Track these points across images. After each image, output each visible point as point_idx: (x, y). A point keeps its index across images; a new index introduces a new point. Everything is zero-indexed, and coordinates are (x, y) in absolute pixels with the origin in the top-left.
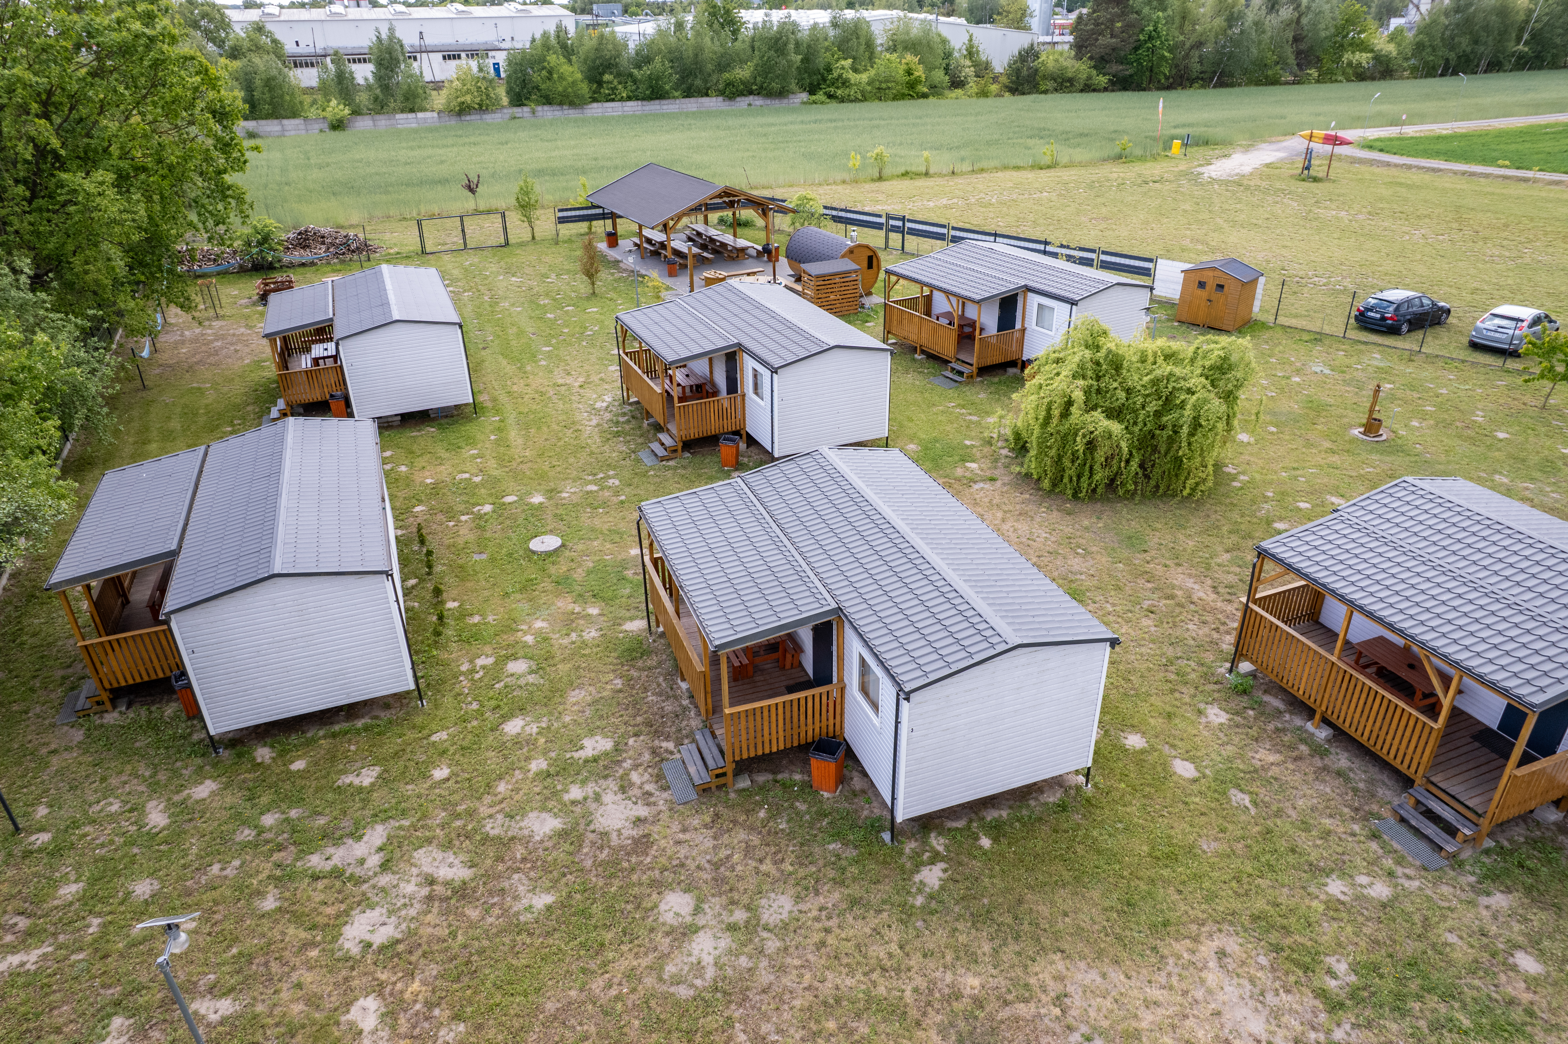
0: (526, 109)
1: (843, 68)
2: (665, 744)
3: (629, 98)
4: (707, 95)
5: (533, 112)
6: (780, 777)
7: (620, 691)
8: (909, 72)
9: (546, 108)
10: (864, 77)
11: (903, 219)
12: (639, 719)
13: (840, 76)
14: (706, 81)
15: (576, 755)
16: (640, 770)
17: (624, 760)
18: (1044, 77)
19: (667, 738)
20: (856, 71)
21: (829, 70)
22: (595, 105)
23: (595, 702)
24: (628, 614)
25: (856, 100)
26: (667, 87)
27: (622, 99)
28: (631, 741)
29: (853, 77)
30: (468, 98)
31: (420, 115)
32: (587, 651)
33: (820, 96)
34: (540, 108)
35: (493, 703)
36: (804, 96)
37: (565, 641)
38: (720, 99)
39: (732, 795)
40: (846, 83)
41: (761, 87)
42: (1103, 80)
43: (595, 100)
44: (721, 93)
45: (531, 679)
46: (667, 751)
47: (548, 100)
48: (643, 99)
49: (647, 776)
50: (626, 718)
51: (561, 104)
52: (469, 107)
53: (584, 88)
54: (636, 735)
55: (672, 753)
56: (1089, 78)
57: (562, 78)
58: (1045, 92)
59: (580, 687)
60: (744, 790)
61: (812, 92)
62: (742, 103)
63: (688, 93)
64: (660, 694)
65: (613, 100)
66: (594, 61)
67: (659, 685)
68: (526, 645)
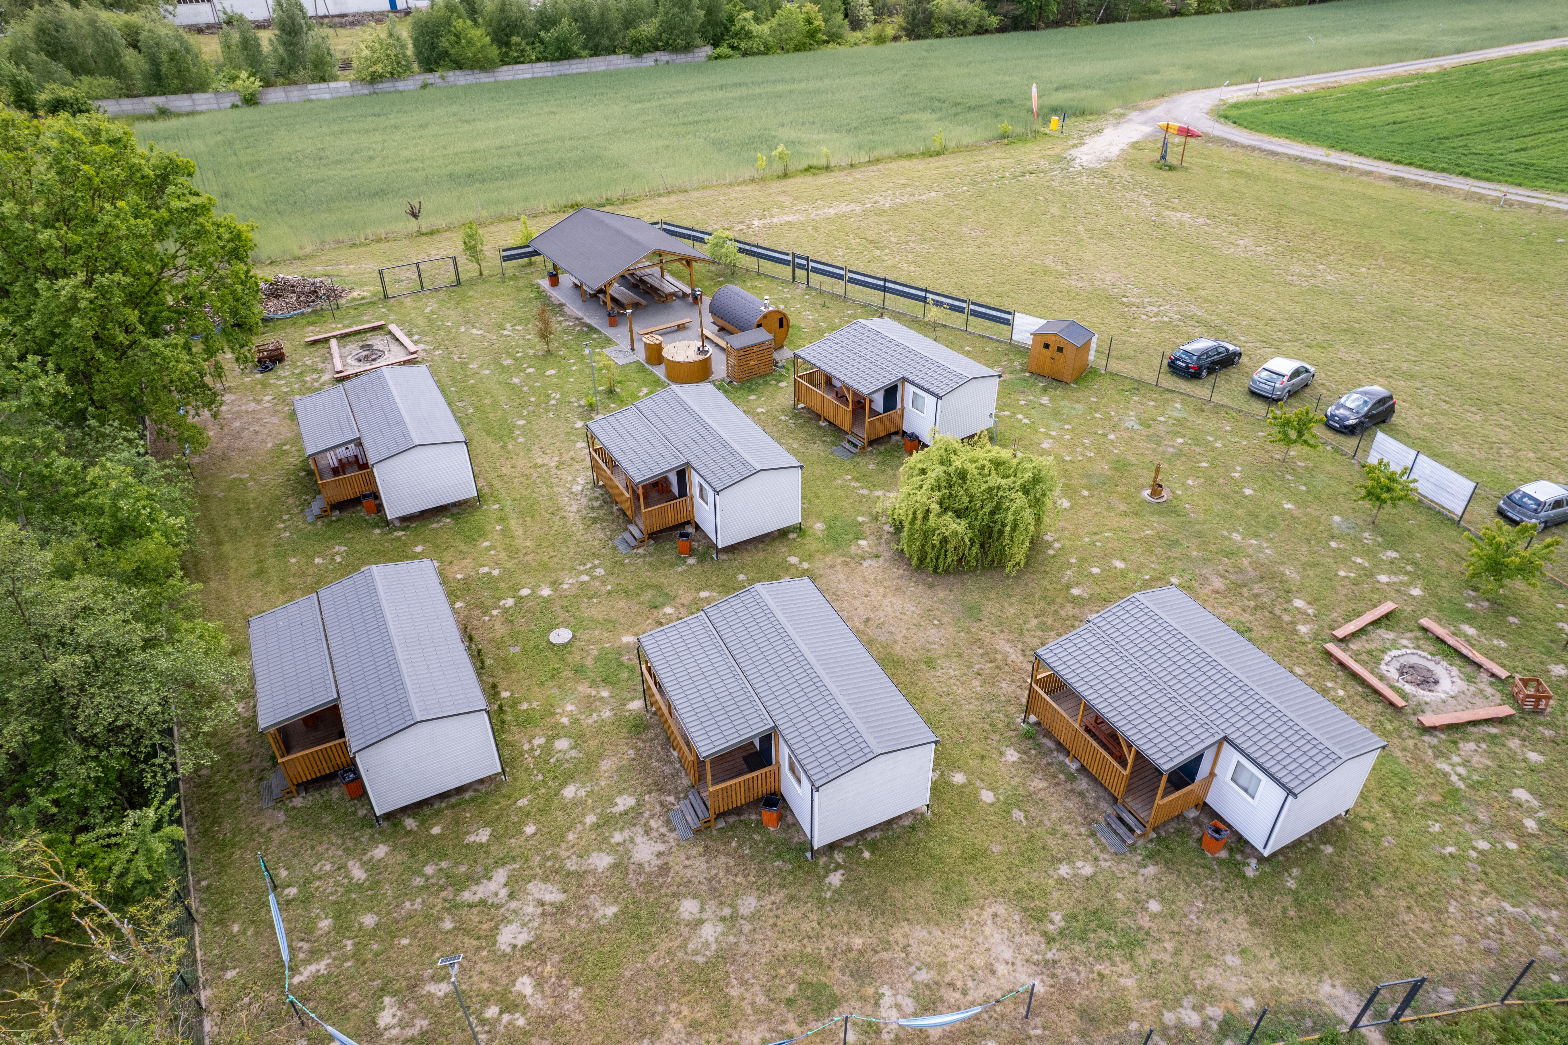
0: (437, 74)
1: (745, 19)
2: (668, 798)
3: (538, 60)
4: (614, 52)
5: (444, 77)
6: (742, 818)
7: (633, 759)
8: (809, 22)
9: (457, 73)
10: (766, 29)
11: (807, 259)
12: (650, 781)
13: (742, 28)
14: (611, 39)
15: (614, 810)
16: (656, 818)
17: (644, 812)
18: (939, 20)
19: (669, 794)
20: (757, 20)
21: (731, 20)
22: (505, 68)
23: (619, 769)
24: (629, 696)
25: (759, 53)
26: (575, 48)
27: (531, 61)
28: (647, 797)
29: (756, 29)
30: (379, 68)
31: (332, 85)
32: (606, 729)
33: (724, 50)
34: (451, 73)
35: (552, 775)
36: (708, 50)
37: (590, 721)
38: (628, 56)
39: (715, 832)
40: (748, 35)
41: (667, 43)
42: (995, 21)
43: (504, 63)
44: (628, 50)
45: (573, 753)
46: (671, 803)
47: (458, 65)
48: (552, 60)
49: (660, 823)
50: (641, 781)
51: (472, 68)
52: (381, 76)
53: (494, 52)
54: (649, 793)
55: (673, 805)
56: (982, 18)
57: (470, 42)
58: (939, 36)
59: (607, 757)
60: (722, 828)
61: (716, 45)
62: (649, 60)
63: (596, 51)
64: (659, 761)
65: (522, 63)
66: (500, 22)
67: (659, 753)
68: (564, 727)
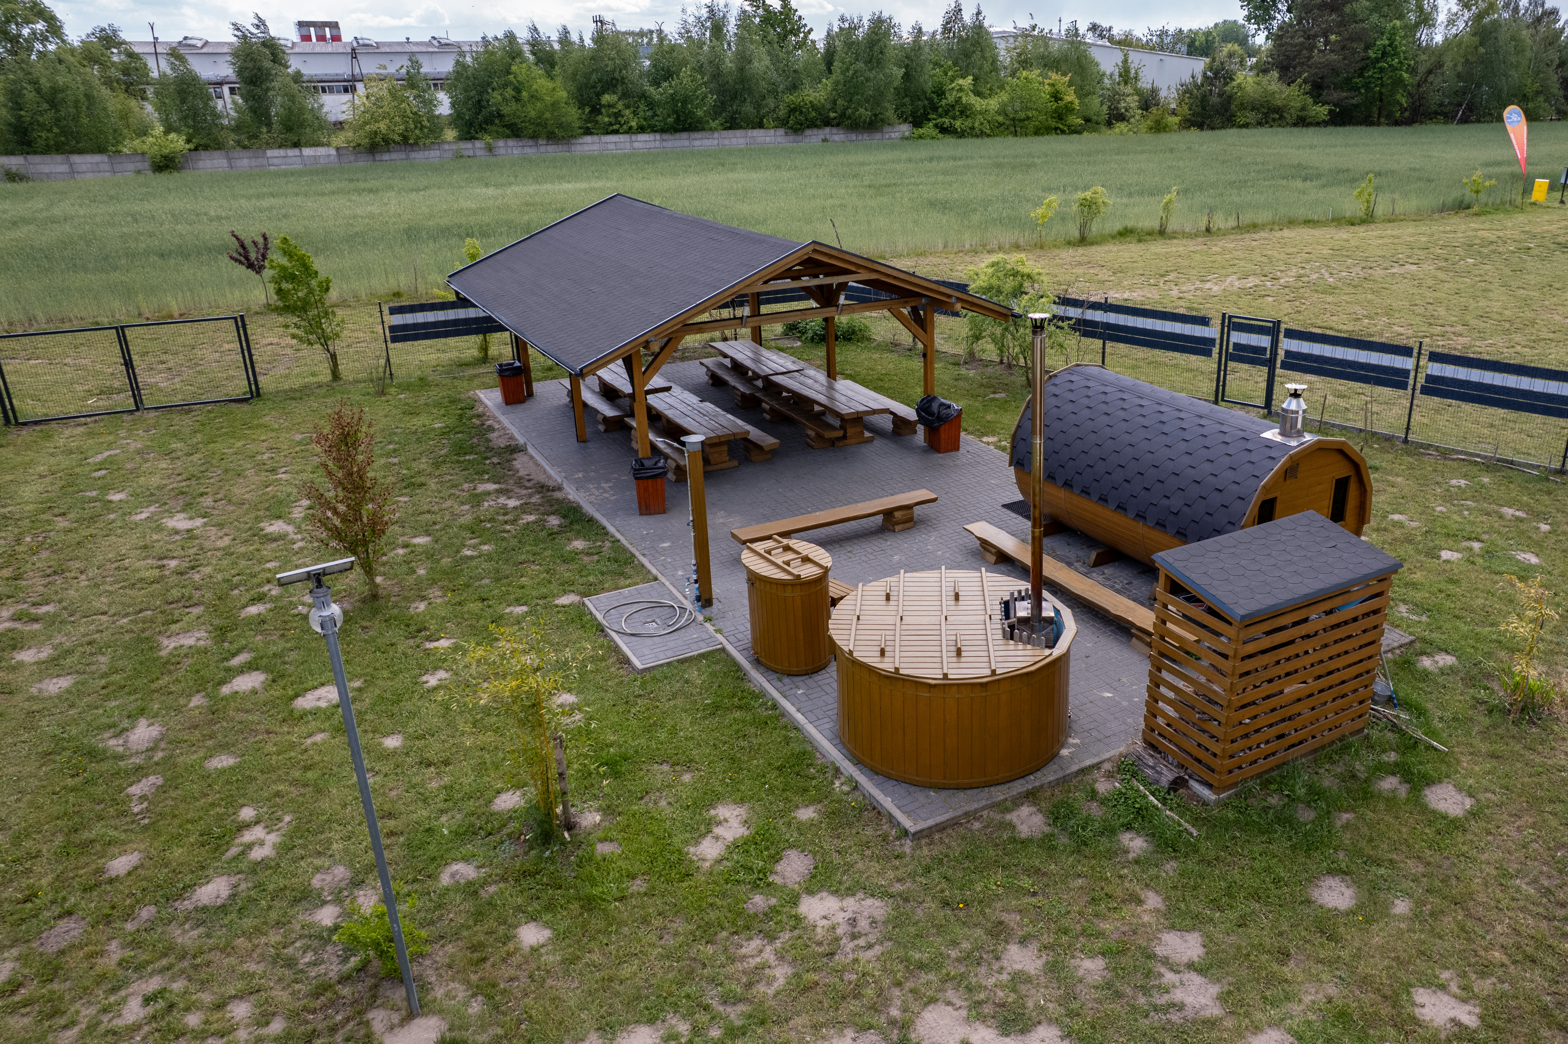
0: (478, 144)
1: (961, 90)
3: (642, 130)
4: (761, 126)
5: (490, 149)
8: (1056, 96)
9: (511, 142)
10: (993, 104)
13: (958, 100)
14: (758, 106)
18: (1242, 107)
20: (978, 94)
21: (940, 93)
22: (588, 139)
26: (700, 113)
27: (630, 131)
29: (978, 103)
30: (382, 126)
33: (928, 129)
34: (501, 143)
36: (905, 129)
38: (781, 131)
40: (965, 112)
41: (843, 115)
42: (1322, 111)
43: (588, 132)
44: (783, 123)
47: (514, 131)
48: (663, 131)
51: (534, 137)
52: (387, 141)
53: (573, 114)
56: (1303, 109)
57: (534, 97)
58: (1246, 126)
61: (917, 123)
62: (814, 137)
63: (732, 124)
65: (616, 132)
66: (587, 76)
